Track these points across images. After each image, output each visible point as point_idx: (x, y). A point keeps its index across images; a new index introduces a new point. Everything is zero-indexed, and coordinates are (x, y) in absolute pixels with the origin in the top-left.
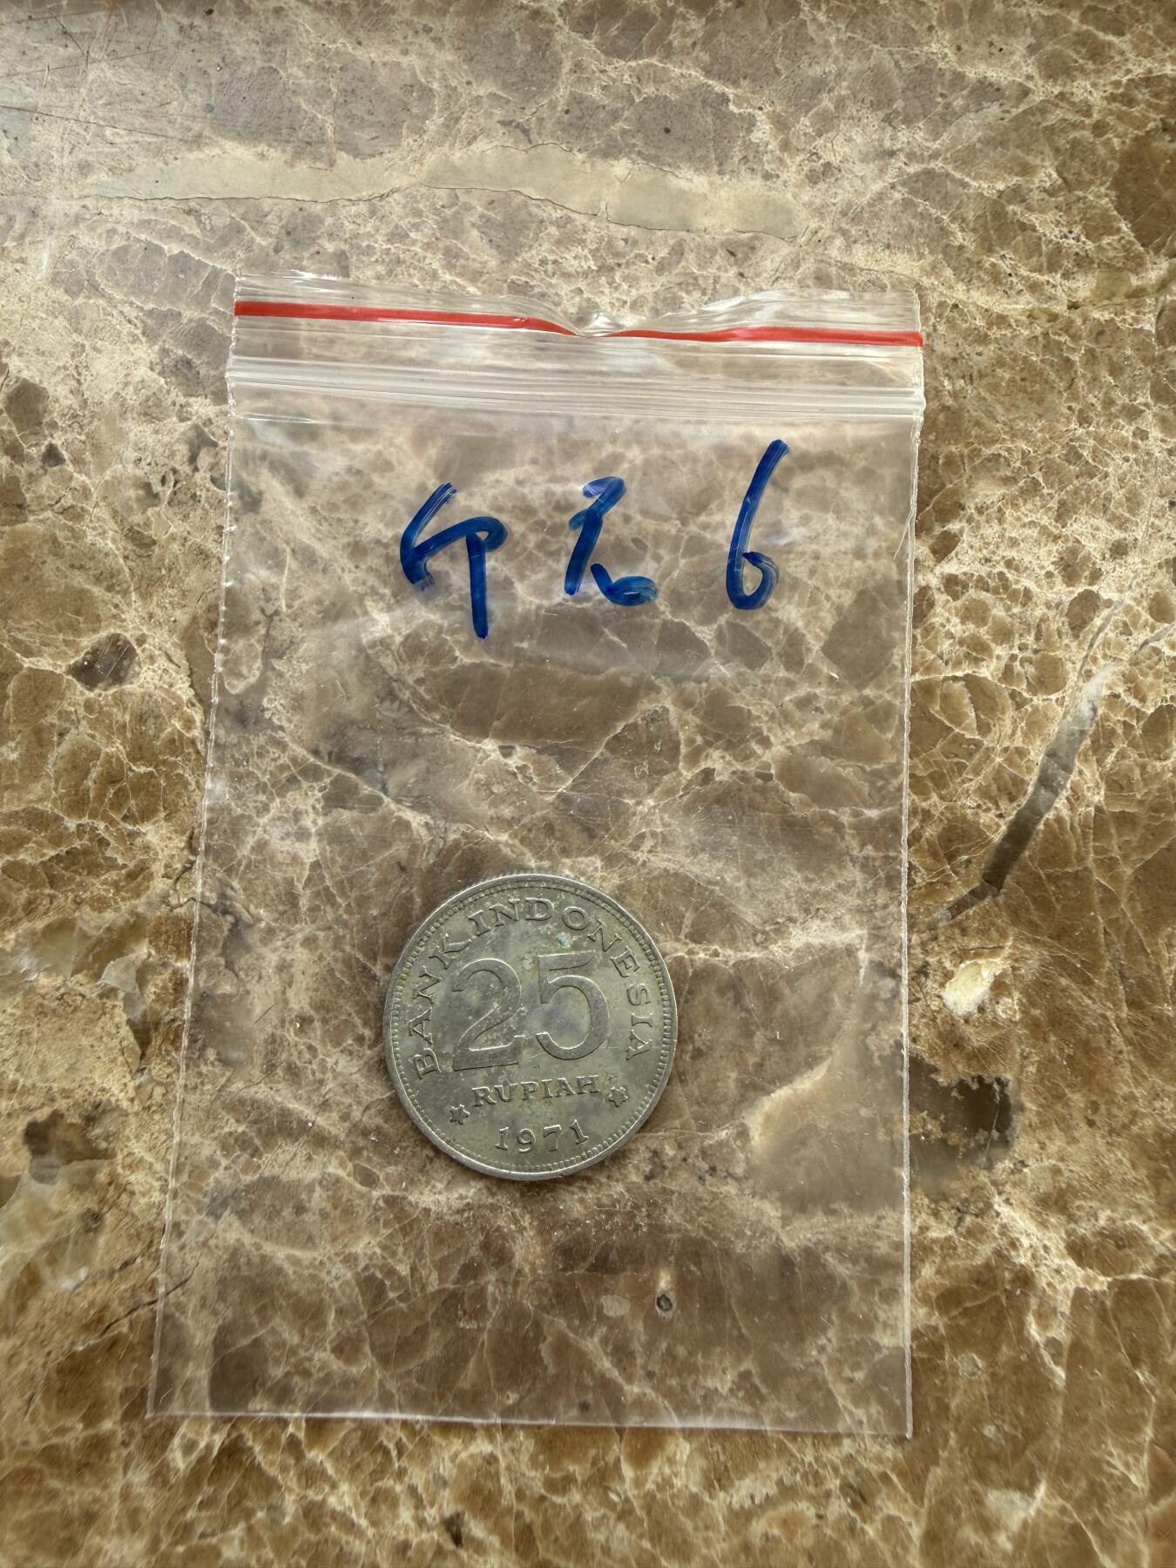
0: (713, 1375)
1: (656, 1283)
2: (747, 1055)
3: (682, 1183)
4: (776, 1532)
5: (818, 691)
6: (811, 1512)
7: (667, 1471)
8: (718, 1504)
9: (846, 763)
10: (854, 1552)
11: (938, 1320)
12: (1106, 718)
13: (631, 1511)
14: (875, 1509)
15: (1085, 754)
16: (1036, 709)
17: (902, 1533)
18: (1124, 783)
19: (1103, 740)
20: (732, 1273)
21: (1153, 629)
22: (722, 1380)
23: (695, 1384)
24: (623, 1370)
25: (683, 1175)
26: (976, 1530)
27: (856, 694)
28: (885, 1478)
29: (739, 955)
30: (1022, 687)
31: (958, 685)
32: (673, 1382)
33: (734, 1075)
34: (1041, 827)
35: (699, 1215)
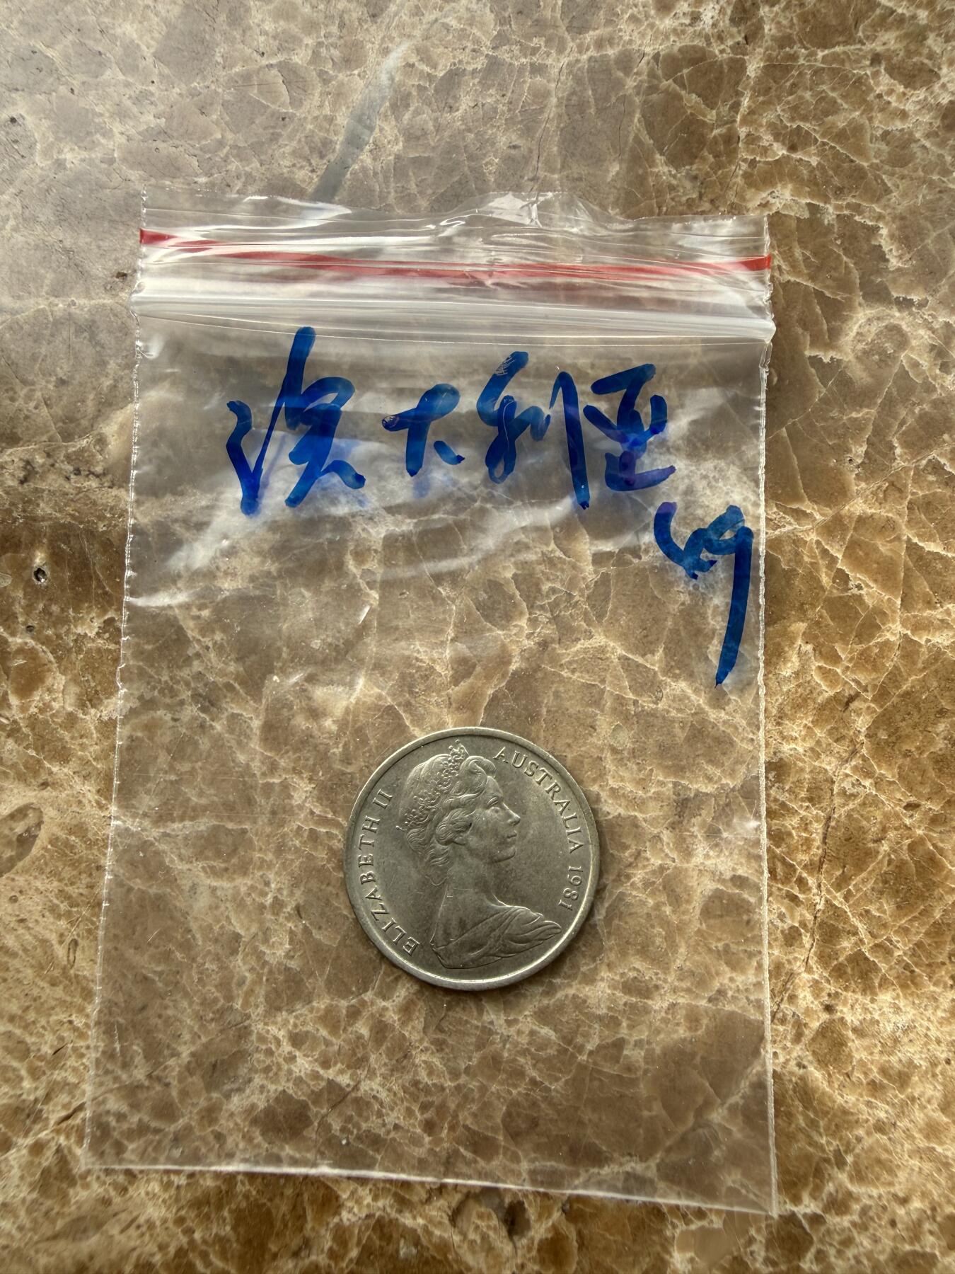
0: (83, 624)
1: (32, 560)
2: (103, 379)
3: (52, 482)
4: (139, 734)
5: (152, 88)
6: (168, 717)
7: (47, 698)
8: (90, 718)
9: (178, 142)
10: (204, 744)
11: (272, 567)
12: (402, 84)
13: (18, 730)
14: (221, 710)
15: (386, 116)
16: (342, 84)
17: (245, 726)
18: (419, 133)
19: (400, 102)
20: (96, 546)
21: (441, 9)
22: (91, 628)
23: (68, 632)
24: (7, 628)
25: (52, 477)
26: (307, 719)
27: (183, 86)
28: (229, 687)
29: (93, 302)
30: (328, 67)
31: (274, 71)
32: (50, 632)
33: (91, 396)
34: (348, 176)
35: (66, 505)
